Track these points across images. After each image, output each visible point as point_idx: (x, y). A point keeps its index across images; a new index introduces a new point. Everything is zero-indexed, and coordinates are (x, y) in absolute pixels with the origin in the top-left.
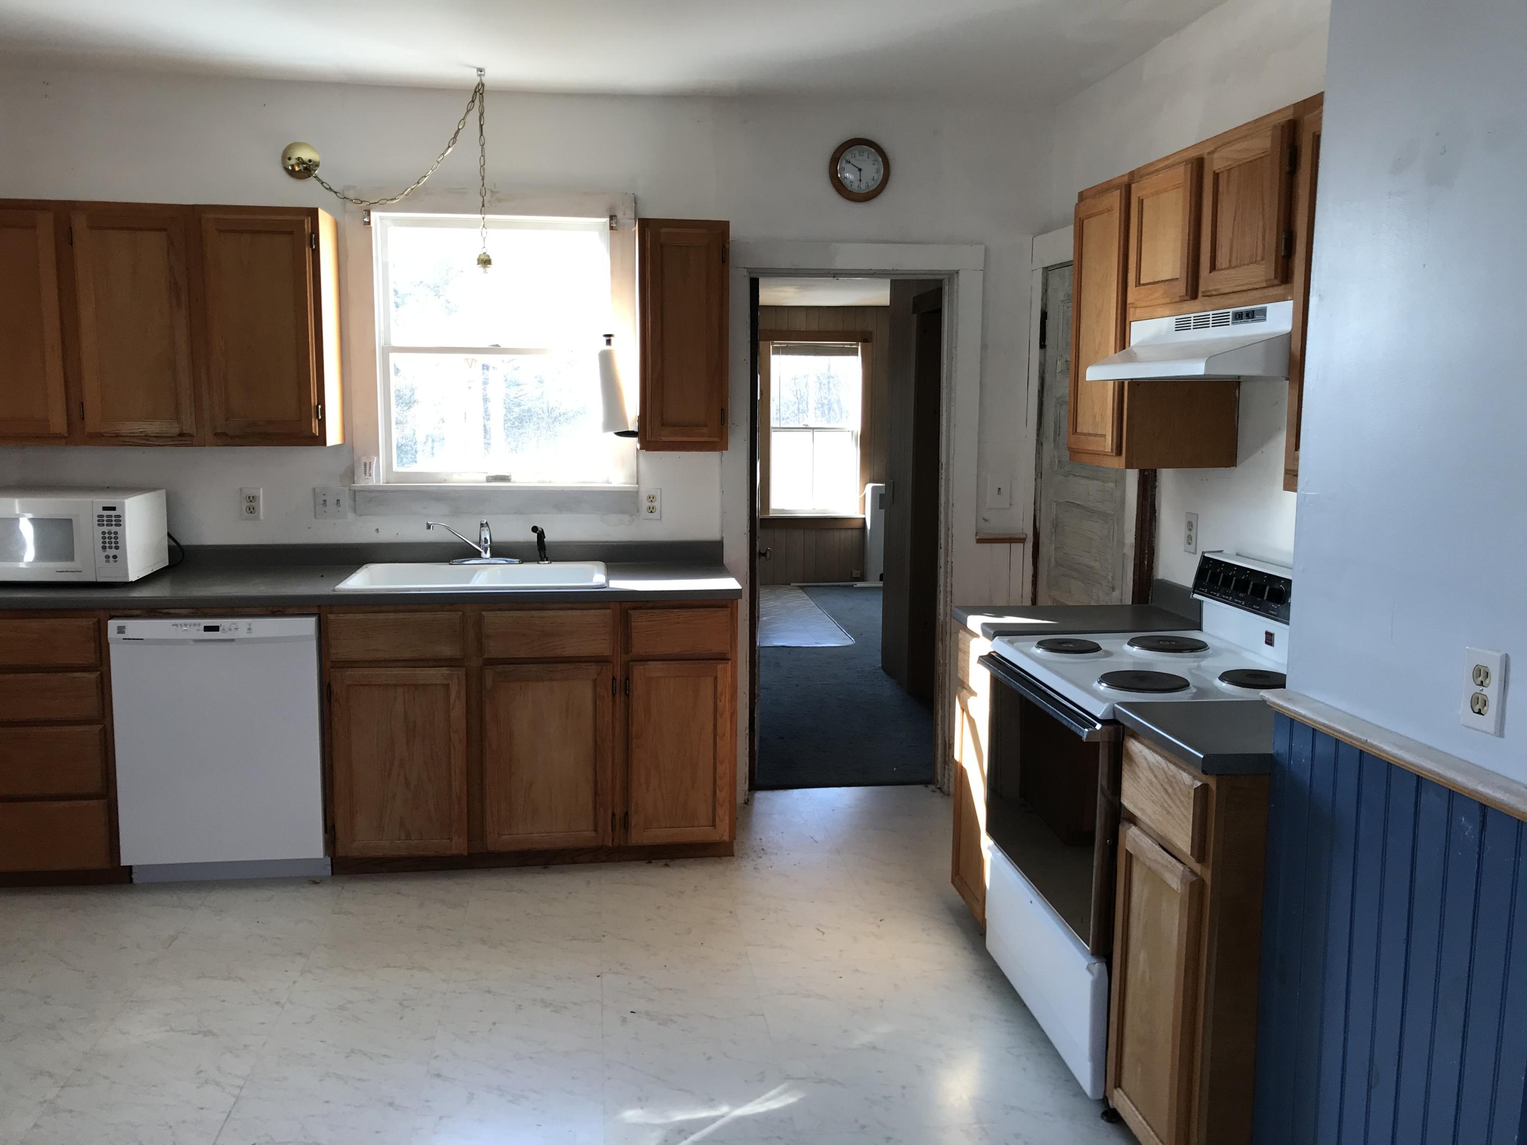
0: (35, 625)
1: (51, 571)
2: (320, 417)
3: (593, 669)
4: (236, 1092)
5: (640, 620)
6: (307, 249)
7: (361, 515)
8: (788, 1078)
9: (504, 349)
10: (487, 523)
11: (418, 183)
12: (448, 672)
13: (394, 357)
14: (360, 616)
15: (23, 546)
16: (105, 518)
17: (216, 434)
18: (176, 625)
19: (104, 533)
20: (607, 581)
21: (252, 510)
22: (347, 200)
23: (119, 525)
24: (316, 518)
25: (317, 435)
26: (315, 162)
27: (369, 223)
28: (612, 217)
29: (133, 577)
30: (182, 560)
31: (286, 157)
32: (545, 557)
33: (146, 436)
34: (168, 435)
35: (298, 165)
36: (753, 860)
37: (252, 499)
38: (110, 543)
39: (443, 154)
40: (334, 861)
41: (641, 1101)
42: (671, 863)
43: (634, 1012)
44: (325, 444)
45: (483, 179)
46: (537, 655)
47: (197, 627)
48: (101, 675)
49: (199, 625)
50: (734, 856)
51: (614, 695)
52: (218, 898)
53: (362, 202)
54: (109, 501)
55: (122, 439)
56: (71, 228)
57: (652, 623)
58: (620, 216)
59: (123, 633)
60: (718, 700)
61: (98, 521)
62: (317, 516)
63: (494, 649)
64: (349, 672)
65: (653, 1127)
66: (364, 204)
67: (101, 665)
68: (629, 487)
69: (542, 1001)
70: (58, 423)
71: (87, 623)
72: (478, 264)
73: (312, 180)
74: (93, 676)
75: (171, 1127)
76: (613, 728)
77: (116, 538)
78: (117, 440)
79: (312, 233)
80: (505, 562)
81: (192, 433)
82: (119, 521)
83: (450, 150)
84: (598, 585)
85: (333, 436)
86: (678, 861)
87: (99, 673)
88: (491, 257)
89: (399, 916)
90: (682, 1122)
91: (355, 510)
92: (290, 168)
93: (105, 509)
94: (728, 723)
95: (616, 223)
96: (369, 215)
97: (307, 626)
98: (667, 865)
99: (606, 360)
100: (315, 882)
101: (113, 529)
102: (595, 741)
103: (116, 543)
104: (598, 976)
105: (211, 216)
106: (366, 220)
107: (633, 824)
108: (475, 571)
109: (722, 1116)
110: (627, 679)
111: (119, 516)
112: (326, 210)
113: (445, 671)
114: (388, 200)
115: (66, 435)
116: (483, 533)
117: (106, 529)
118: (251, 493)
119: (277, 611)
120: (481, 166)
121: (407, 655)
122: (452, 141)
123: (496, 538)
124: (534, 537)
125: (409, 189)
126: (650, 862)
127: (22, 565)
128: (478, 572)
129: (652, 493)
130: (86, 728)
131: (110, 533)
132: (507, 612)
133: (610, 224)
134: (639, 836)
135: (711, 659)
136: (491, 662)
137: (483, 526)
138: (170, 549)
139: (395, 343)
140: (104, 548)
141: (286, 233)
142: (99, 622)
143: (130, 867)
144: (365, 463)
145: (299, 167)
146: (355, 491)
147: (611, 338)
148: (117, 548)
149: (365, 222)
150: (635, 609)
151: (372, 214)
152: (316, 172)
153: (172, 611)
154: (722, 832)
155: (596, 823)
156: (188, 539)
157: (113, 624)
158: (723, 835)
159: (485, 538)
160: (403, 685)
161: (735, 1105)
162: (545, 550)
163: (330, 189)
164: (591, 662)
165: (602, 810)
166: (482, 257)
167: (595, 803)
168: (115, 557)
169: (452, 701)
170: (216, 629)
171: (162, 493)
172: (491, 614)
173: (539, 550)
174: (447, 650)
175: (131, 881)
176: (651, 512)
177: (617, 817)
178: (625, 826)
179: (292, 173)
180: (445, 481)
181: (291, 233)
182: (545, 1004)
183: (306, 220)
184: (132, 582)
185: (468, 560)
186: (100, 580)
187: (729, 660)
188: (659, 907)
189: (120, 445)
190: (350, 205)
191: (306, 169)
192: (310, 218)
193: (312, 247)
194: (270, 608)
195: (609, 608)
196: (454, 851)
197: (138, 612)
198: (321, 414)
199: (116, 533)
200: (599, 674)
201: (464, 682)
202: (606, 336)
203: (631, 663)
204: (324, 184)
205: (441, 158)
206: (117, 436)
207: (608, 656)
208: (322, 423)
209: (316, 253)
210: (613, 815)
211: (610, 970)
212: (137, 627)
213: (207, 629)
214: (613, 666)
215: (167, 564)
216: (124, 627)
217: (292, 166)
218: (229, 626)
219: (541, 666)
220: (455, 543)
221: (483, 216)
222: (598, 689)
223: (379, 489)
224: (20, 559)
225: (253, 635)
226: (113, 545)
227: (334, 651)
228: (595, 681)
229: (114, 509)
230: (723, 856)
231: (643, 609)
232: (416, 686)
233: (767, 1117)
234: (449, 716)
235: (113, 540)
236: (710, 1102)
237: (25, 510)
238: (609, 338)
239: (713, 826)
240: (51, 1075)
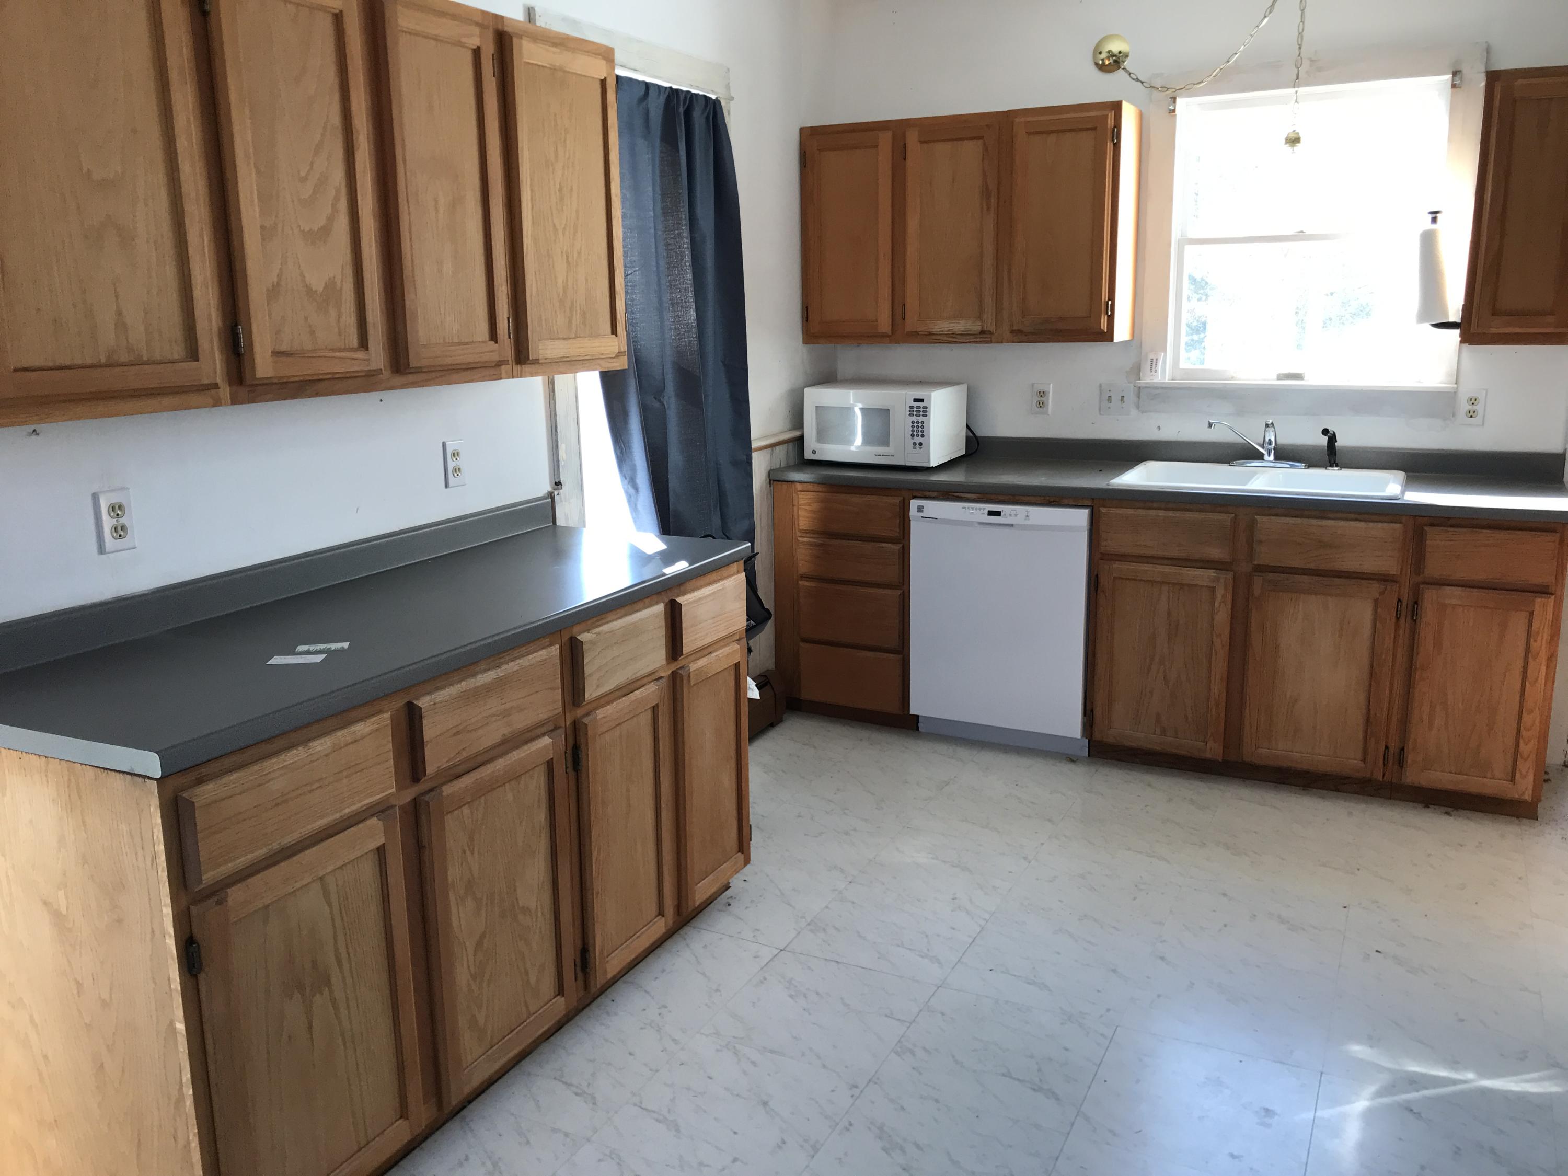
0: (856, 499)
1: (870, 455)
2: (1109, 313)
3: (1375, 588)
4: (982, 923)
5: (1436, 539)
6: (1108, 144)
7: (1143, 412)
8: (1556, 1065)
9: (1310, 235)
10: (1272, 424)
11: (1228, 62)
12: (1215, 575)
13: (1189, 249)
14: (1130, 511)
15: (852, 433)
16: (915, 409)
17: (1012, 332)
18: (965, 508)
19: (913, 422)
20: (1403, 493)
21: (1041, 405)
22: (1153, 89)
23: (925, 416)
24: (1100, 414)
25: (1106, 331)
26: (1124, 53)
27: (1174, 111)
28: (1455, 74)
29: (934, 463)
30: (976, 450)
31: (1097, 51)
32: (1335, 463)
33: (953, 334)
34: (971, 333)
35: (1108, 58)
36: (1562, 829)
37: (1042, 394)
38: (918, 431)
39: (1258, 26)
40: (1091, 744)
41: (1372, 1040)
42: (1455, 812)
43: (1379, 952)
44: (1112, 340)
45: (1300, 48)
46: (1312, 566)
47: (982, 510)
48: (903, 546)
49: (984, 509)
50: (1537, 820)
51: (1398, 619)
52: (987, 757)
53: (1168, 89)
54: (919, 394)
55: (934, 337)
56: (905, 144)
57: (1452, 543)
58: (1466, 70)
59: (922, 511)
60: (1532, 640)
61: (910, 411)
62: (1102, 413)
63: (1265, 556)
64: (1116, 565)
65: (1380, 1068)
66: (1170, 91)
67: (904, 538)
68: (1446, 387)
69: (1279, 917)
70: (885, 325)
71: (897, 500)
72: (1286, 143)
73: (1121, 72)
74: (896, 547)
75: (927, 936)
76: (1394, 656)
77: (922, 427)
78: (930, 338)
79: (1115, 127)
80: (1288, 466)
81: (991, 330)
82: (925, 412)
83: (1266, 20)
84: (1390, 496)
85: (1122, 332)
86: (1462, 812)
87: (901, 545)
88: (1301, 135)
89: (1146, 806)
90: (1416, 1073)
91: (1138, 407)
92: (1100, 62)
93: (916, 400)
94: (1544, 668)
95: (1461, 79)
96: (1175, 102)
97: (1080, 517)
98: (1447, 813)
99: (1428, 242)
100: (1072, 760)
101: (921, 419)
102: (1372, 666)
103: (922, 431)
104: (1345, 907)
105: (1023, 120)
106: (1172, 108)
107: (1409, 761)
108: (1255, 473)
109: (1465, 1082)
110: (1416, 603)
111: (926, 408)
112: (1129, 101)
113: (1212, 573)
114: (1194, 84)
115: (890, 333)
116: (1267, 434)
117: (915, 418)
118: (1042, 388)
119: (1054, 501)
120: (1299, 34)
121: (1174, 552)
122: (1268, 10)
123: (1280, 441)
124: (1324, 440)
125: (1218, 69)
126: (1427, 806)
127: (853, 448)
128: (1258, 475)
129: (1473, 395)
130: (888, 591)
131: (918, 422)
132: (1283, 518)
133: (1453, 80)
134: (1413, 776)
135: (1527, 591)
136: (1261, 569)
137: (1268, 427)
138: (968, 440)
139: (1192, 235)
140: (913, 436)
141: (1088, 129)
142: (904, 499)
143: (918, 716)
144: (1152, 359)
145: (1109, 60)
146: (1140, 387)
147: (1438, 215)
148: (923, 436)
149: (1170, 110)
150: (1432, 525)
151: (1178, 100)
152: (1125, 63)
153: (962, 495)
154: (1524, 788)
155: (1365, 752)
156: (984, 431)
157: (914, 504)
158: (1524, 793)
159: (1270, 440)
160: (1169, 583)
161: (1482, 1074)
162: (1335, 454)
163: (1137, 80)
164: (1373, 579)
165: (1373, 739)
166: (1291, 136)
167: (1366, 732)
168: (920, 444)
169: (1217, 605)
170: (998, 514)
171: (964, 387)
172: (1265, 519)
173: (1328, 455)
174: (1216, 552)
175: (918, 729)
176: (1471, 416)
177: (1392, 750)
178: (1399, 763)
179: (1102, 68)
180: (1232, 378)
181: (1095, 129)
182: (1282, 920)
183: (1109, 115)
184: (932, 467)
185: (1250, 463)
186: (908, 464)
187: (1552, 594)
188: (1429, 855)
189: (932, 343)
190: (1155, 94)
191: (1115, 61)
192: (1113, 112)
193: (1113, 140)
194: (1048, 498)
195: (1401, 523)
196: (1208, 755)
197: (935, 494)
198: (1111, 311)
199: (922, 422)
200: (1382, 593)
201: (1230, 588)
202: (1431, 213)
203: (1421, 586)
204: (1131, 75)
205: (1255, 31)
206: (930, 334)
207: (1394, 575)
208: (1111, 319)
209: (1117, 147)
210: (1387, 747)
211: (1360, 904)
212: (934, 508)
213: (991, 513)
214: (1399, 587)
215: (963, 452)
216: (923, 507)
217: (1103, 60)
218: (1012, 513)
219: (1317, 578)
220: (1238, 444)
221: (1296, 89)
222: (1379, 610)
223: (1164, 386)
224: (851, 442)
225: (1028, 522)
226: (920, 433)
227: (1104, 543)
228: (1376, 601)
229: (922, 400)
230: (1524, 818)
231: (1441, 526)
232: (1182, 585)
233: (1522, 1098)
234: (1213, 619)
235: (920, 429)
236: (1454, 1064)
237: (857, 401)
238: (1434, 216)
239: (1511, 781)
240: (842, 871)
